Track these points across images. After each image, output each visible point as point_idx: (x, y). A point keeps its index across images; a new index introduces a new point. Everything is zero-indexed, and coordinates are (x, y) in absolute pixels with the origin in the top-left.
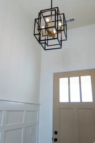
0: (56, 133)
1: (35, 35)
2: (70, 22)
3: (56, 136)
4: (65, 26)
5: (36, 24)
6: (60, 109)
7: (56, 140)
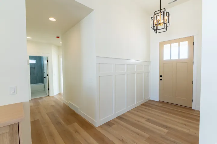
0: (161, 76)
1: (151, 27)
2: (173, 3)
3: (161, 78)
4: (169, 17)
5: (152, 21)
6: (164, 63)
7: (161, 80)
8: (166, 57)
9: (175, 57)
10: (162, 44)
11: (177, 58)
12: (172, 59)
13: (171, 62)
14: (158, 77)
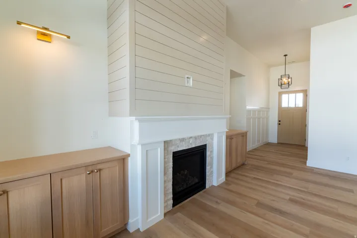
6: (282, 110)
7: (280, 124)
8: (284, 104)
9: (292, 105)
10: (280, 94)
11: (287, 106)
12: (289, 106)
13: (288, 109)
14: (277, 122)
